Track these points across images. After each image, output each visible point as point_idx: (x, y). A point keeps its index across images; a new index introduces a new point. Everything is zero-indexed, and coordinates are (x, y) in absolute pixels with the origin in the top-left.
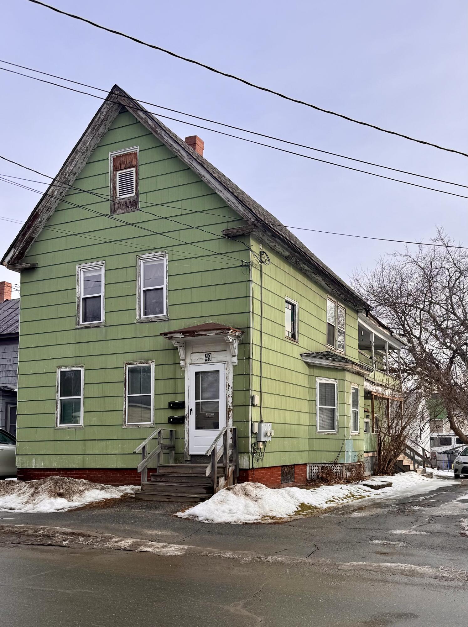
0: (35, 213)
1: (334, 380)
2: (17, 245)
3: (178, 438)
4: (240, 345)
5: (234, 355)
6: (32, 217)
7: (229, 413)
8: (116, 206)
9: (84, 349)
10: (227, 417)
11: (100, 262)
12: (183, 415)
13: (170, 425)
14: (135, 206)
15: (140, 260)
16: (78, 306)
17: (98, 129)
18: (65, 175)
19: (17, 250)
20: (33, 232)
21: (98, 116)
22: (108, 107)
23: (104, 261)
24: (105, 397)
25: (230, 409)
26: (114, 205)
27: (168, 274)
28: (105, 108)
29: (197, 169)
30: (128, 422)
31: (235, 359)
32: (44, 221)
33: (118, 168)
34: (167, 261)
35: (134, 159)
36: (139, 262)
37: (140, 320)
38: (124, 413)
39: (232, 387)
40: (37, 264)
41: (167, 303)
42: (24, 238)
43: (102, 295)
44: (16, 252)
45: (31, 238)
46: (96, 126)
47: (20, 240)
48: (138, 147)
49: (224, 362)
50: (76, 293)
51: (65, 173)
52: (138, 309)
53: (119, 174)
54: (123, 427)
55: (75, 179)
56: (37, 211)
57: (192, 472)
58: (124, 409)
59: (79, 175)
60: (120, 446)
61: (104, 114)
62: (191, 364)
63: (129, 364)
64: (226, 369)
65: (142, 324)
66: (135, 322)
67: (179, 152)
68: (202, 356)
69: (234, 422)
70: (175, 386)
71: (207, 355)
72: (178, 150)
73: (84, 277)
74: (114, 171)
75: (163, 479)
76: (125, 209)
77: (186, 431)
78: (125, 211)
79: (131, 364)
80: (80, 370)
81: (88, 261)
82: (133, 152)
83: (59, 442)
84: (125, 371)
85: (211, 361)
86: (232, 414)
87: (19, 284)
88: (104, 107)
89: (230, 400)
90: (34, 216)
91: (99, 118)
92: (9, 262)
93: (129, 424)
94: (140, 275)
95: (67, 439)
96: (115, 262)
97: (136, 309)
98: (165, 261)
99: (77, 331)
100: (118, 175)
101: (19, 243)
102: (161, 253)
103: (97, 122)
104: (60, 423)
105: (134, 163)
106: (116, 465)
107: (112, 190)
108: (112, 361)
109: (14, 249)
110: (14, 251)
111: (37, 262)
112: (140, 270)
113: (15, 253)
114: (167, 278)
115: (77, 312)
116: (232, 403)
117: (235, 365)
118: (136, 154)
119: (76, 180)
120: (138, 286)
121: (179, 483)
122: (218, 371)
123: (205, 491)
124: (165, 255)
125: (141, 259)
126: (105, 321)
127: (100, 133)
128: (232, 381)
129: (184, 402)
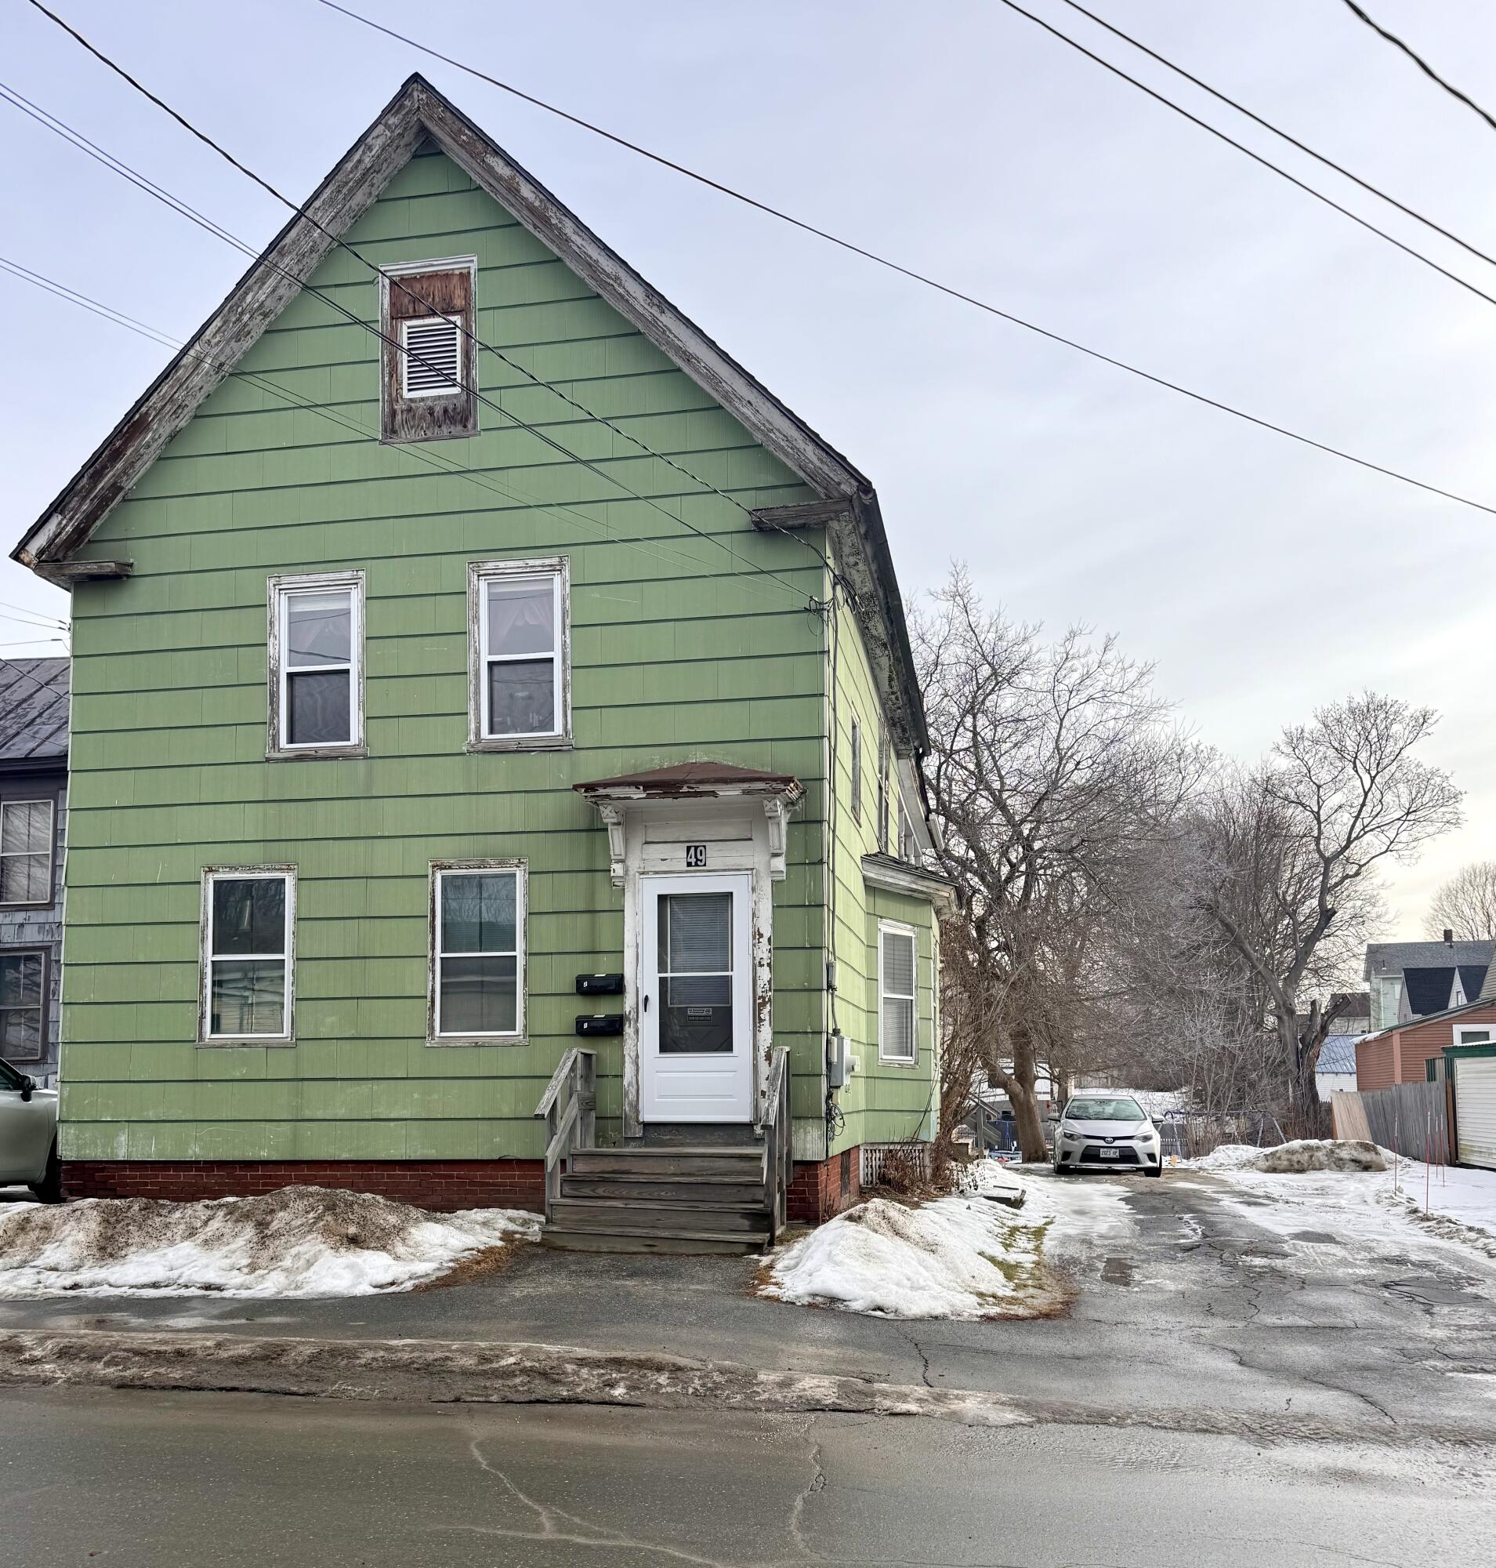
0: (137, 416)
1: (909, 927)
2: (71, 506)
3: (603, 1076)
4: (791, 826)
5: (778, 851)
6: (126, 428)
7: (760, 1010)
8: (399, 417)
9: (297, 821)
10: (757, 1021)
11: (347, 575)
12: (620, 1013)
13: (579, 1039)
14: (461, 421)
15: (479, 576)
16: (274, 697)
17: (352, 192)
18: (242, 314)
19: (71, 519)
20: (124, 472)
21: (356, 157)
22: (389, 134)
23: (360, 573)
24: (365, 958)
25: (763, 998)
26: (393, 413)
27: (568, 622)
28: (377, 137)
29: (675, 336)
30: (441, 1031)
31: (780, 864)
32: (160, 441)
33: (408, 313)
34: (568, 585)
35: (459, 292)
36: (476, 582)
37: (480, 747)
38: (429, 1004)
39: (769, 939)
40: (131, 565)
41: (565, 701)
42: (95, 486)
43: (354, 667)
44: (66, 525)
45: (116, 489)
46: (347, 183)
47: (80, 491)
48: (475, 259)
49: (747, 869)
50: (266, 657)
51: (240, 309)
52: (472, 713)
53: (409, 328)
54: (428, 1045)
55: (263, 328)
56: (144, 409)
57: (678, 1172)
58: (429, 995)
59: (278, 318)
60: (416, 1096)
61: (373, 153)
62: (643, 873)
63: (442, 867)
64: (753, 889)
65: (487, 756)
66: (465, 749)
67: (620, 285)
68: (680, 852)
69: (775, 1033)
70: (593, 929)
71: (693, 849)
72: (617, 278)
73: (290, 614)
74: (392, 318)
75: (600, 1191)
76: (428, 428)
77: (627, 1058)
78: (429, 434)
79: (450, 868)
80: (283, 881)
81: (305, 567)
82: (457, 272)
83: (209, 1085)
84: (430, 886)
85: (705, 865)
86: (770, 1012)
87: (69, 620)
88: (374, 134)
89: (765, 974)
90: (132, 426)
91: (360, 161)
92: (41, 552)
93: (444, 1034)
94: (476, 618)
95: (238, 1076)
96: (396, 578)
97: (467, 713)
98: (558, 585)
99: (272, 766)
100: (405, 330)
101: (76, 499)
102: (547, 562)
103: (351, 172)
104: (212, 1032)
105: (459, 302)
106: (403, 1151)
107: (387, 370)
108: (387, 858)
109: (60, 517)
110: (60, 523)
111: (131, 561)
112: (477, 605)
113: (64, 528)
114: (568, 632)
115: (269, 712)
116: (769, 982)
117: (780, 878)
118: (465, 277)
119: (267, 332)
120: (472, 650)
121: (658, 1202)
122: (729, 896)
123: (746, 1223)
124: (558, 568)
125: (482, 572)
126: (366, 742)
127: (353, 206)
128: (771, 921)
129: (621, 977)
